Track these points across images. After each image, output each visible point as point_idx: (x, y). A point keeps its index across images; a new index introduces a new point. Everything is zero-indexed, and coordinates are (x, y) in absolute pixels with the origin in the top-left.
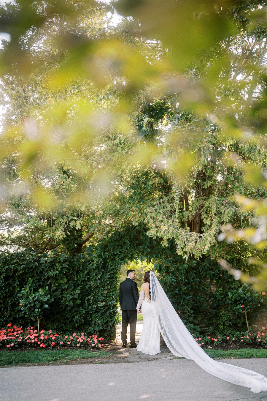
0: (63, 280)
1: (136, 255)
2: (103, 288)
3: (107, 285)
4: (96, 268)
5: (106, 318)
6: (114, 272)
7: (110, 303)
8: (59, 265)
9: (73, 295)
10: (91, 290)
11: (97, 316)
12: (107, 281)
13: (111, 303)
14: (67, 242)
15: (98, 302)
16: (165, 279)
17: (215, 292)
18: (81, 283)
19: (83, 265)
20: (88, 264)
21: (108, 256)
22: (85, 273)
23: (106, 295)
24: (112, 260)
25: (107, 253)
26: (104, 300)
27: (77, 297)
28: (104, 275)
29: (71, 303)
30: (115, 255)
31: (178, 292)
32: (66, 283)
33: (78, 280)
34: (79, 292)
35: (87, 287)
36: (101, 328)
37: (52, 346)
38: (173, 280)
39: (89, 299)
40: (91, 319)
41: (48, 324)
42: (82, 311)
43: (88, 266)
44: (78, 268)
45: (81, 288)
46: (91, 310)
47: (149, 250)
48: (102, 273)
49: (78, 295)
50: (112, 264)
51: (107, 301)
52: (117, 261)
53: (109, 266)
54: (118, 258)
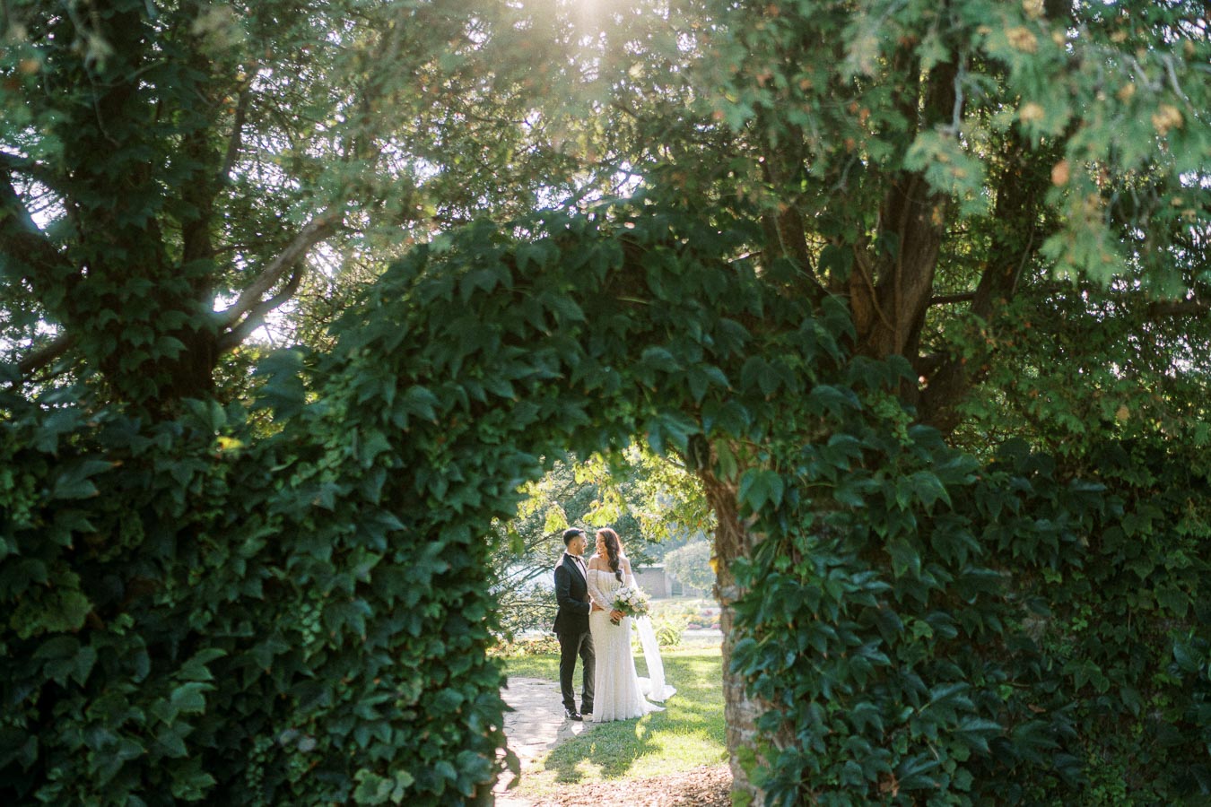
0: (60, 609)
2: (388, 661)
3: (426, 630)
4: (341, 500)
7: (452, 774)
8: (18, 480)
9: (143, 734)
10: (298, 677)
12: (425, 600)
13: (458, 766)
14: (107, 316)
15: (355, 768)
18: (212, 625)
19: (231, 481)
20: (276, 476)
21: (437, 410)
22: (251, 545)
23: (417, 708)
24: (460, 444)
25: (420, 391)
26: (399, 752)
27: (183, 751)
28: (399, 558)
30: (478, 410)
32: (84, 636)
33: (190, 598)
34: (199, 705)
35: (263, 656)
38: (857, 579)
39: (278, 752)
43: (270, 489)
44: (189, 509)
45: (214, 666)
47: (717, 373)
48: (382, 543)
49: (187, 728)
50: (459, 477)
51: (422, 760)
52: (496, 454)
53: (440, 489)
54: (497, 433)
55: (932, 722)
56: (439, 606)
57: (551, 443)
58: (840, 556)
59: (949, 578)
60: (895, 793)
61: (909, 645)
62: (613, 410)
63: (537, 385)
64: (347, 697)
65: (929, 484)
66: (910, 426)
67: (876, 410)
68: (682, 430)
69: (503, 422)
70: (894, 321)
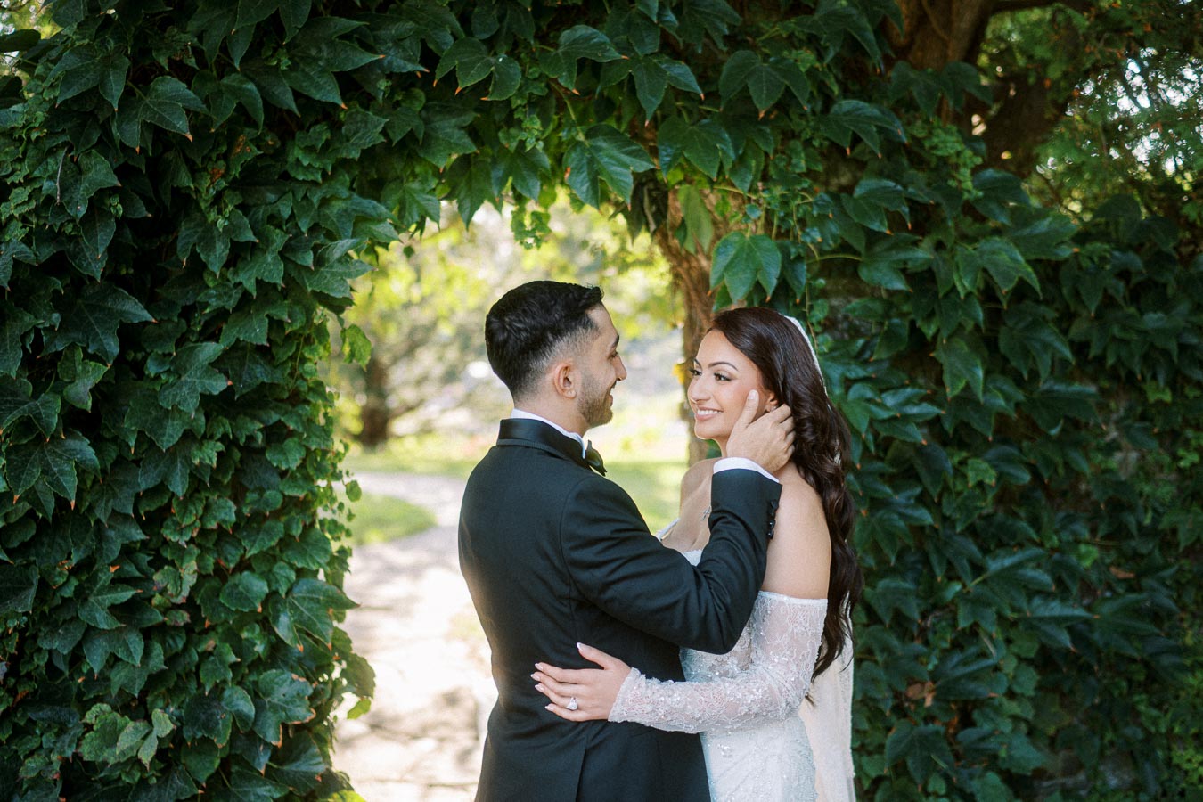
1: (532, 133)
3: (197, 484)
6: (275, 325)
7: (248, 708)
12: (190, 438)
13: (257, 695)
23: (190, 605)
25: (171, 86)
26: (154, 680)
28: (152, 369)
30: (283, 125)
38: (890, 400)
50: (250, 236)
51: (200, 686)
52: (315, 200)
54: (317, 165)
55: (989, 605)
56: (220, 446)
57: (415, 185)
58: (866, 363)
59: (1020, 396)
60: (929, 702)
61: (959, 494)
62: (513, 131)
63: (383, 84)
64: (68, 592)
65: (1004, 257)
66: (976, 170)
67: (927, 144)
68: (626, 166)
69: (327, 145)
70: (948, 25)
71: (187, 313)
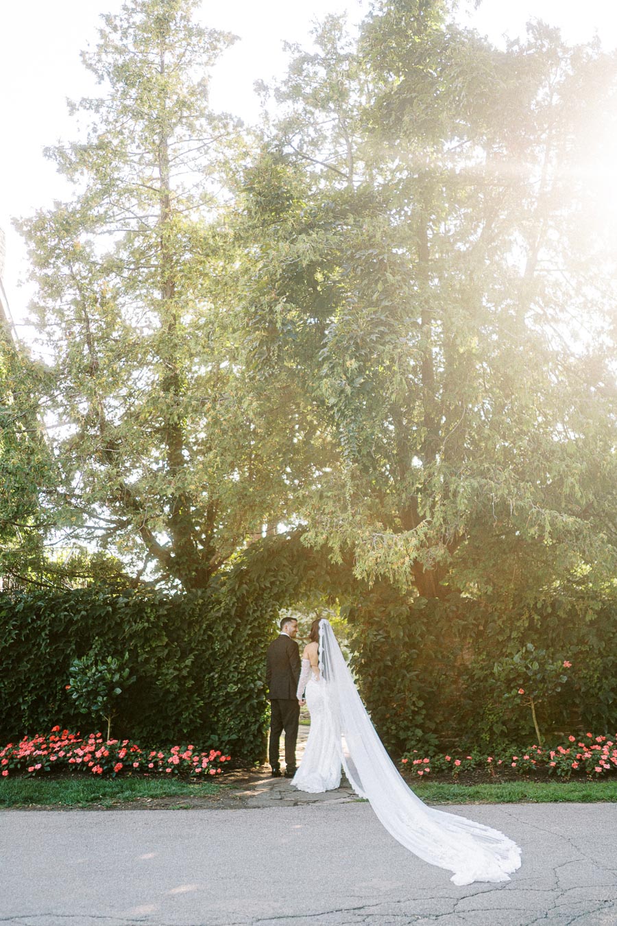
0: (161, 641)
1: (304, 590)
2: (237, 656)
3: (247, 649)
4: (225, 615)
5: (244, 716)
7: (253, 686)
8: (152, 611)
9: (178, 670)
10: (216, 660)
11: (227, 711)
12: (246, 641)
13: (255, 685)
15: (229, 683)
16: (363, 636)
17: (472, 663)
18: (196, 646)
19: (200, 610)
20: (212, 608)
21: (249, 592)
22: (204, 626)
23: (245, 669)
24: (256, 599)
25: (245, 586)
26: (239, 679)
27: (187, 674)
28: (240, 630)
29: (176, 687)
30: (263, 590)
31: (390, 664)
32: (166, 647)
33: (191, 639)
34: (191, 664)
35: (207, 654)
36: (234, 737)
37: (116, 771)
38: (379, 637)
39: (211, 679)
40: (215, 719)
41: (132, 727)
42: (197, 702)
43: (210, 611)
44: (190, 617)
45: (195, 656)
46: (215, 700)
48: (235, 626)
49: (188, 669)
52: (267, 602)
53: (251, 613)
63: (278, 583)
64: (228, 665)
71: (247, 621)
